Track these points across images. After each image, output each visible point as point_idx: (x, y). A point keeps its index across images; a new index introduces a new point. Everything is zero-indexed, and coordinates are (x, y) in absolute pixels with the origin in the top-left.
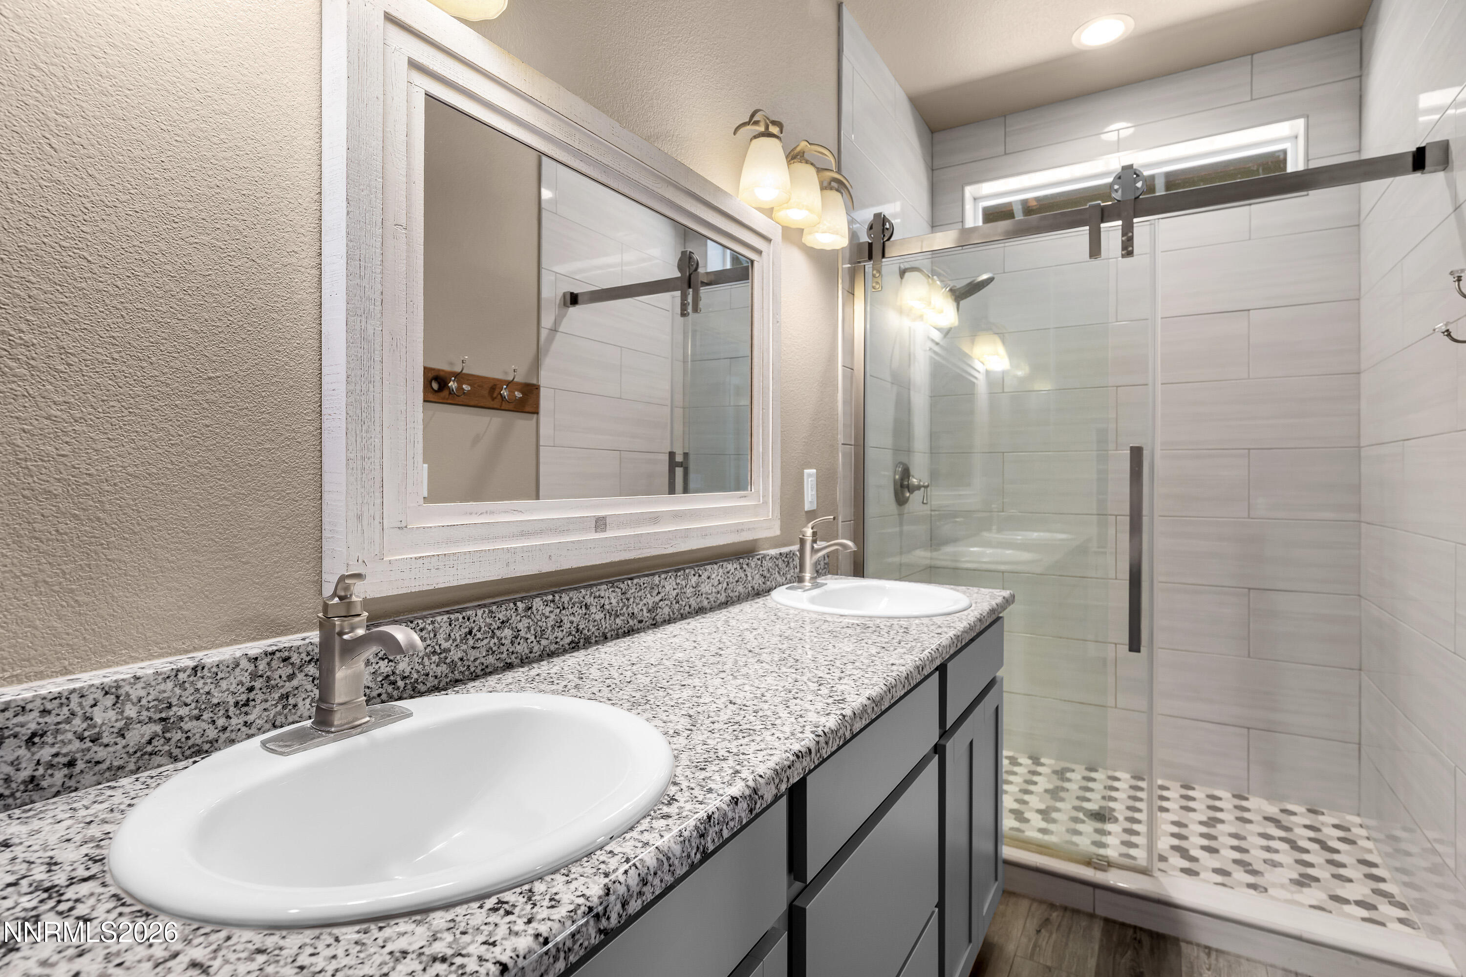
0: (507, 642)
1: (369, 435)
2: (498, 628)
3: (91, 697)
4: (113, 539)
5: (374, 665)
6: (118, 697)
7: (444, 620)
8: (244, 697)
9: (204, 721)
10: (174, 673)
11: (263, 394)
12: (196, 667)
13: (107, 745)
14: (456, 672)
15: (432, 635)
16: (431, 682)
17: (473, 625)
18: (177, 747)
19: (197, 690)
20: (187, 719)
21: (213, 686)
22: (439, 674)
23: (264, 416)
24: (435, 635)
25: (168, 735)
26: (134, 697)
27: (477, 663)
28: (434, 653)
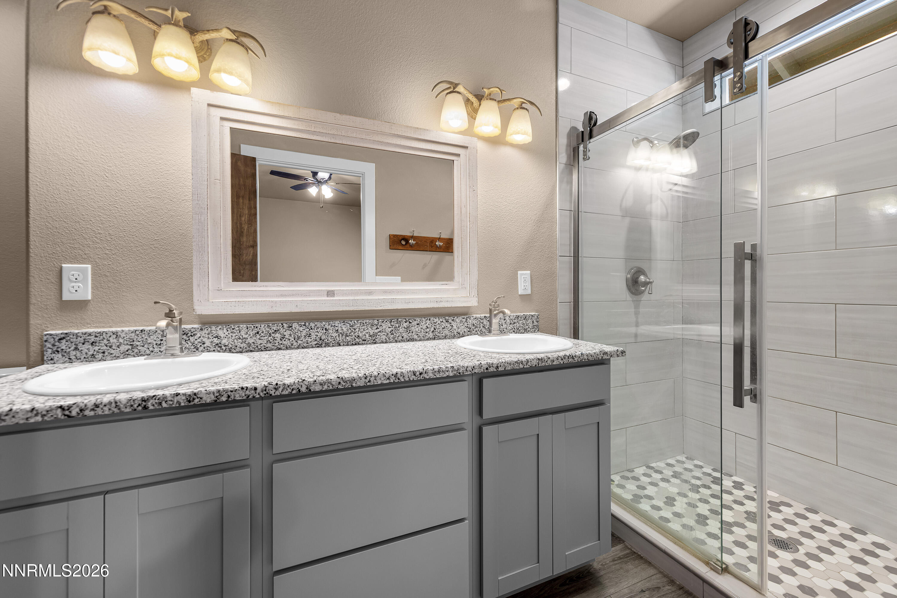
0: (278, 339)
1: (202, 256)
2: (273, 333)
3: (109, 334)
4: (124, 289)
5: (211, 339)
6: (117, 336)
7: (244, 327)
8: (159, 342)
9: (145, 347)
10: (135, 331)
11: (174, 244)
12: (142, 330)
13: (114, 349)
14: (251, 347)
15: (238, 332)
16: (238, 349)
17: (259, 330)
18: (136, 354)
19: (143, 337)
20: (139, 346)
21: (148, 337)
22: (242, 347)
23: (175, 251)
24: (240, 332)
25: (133, 350)
26: (122, 337)
27: (262, 345)
28: (240, 338)
